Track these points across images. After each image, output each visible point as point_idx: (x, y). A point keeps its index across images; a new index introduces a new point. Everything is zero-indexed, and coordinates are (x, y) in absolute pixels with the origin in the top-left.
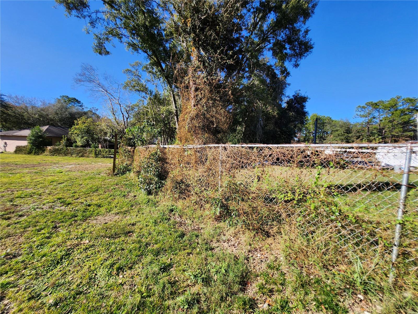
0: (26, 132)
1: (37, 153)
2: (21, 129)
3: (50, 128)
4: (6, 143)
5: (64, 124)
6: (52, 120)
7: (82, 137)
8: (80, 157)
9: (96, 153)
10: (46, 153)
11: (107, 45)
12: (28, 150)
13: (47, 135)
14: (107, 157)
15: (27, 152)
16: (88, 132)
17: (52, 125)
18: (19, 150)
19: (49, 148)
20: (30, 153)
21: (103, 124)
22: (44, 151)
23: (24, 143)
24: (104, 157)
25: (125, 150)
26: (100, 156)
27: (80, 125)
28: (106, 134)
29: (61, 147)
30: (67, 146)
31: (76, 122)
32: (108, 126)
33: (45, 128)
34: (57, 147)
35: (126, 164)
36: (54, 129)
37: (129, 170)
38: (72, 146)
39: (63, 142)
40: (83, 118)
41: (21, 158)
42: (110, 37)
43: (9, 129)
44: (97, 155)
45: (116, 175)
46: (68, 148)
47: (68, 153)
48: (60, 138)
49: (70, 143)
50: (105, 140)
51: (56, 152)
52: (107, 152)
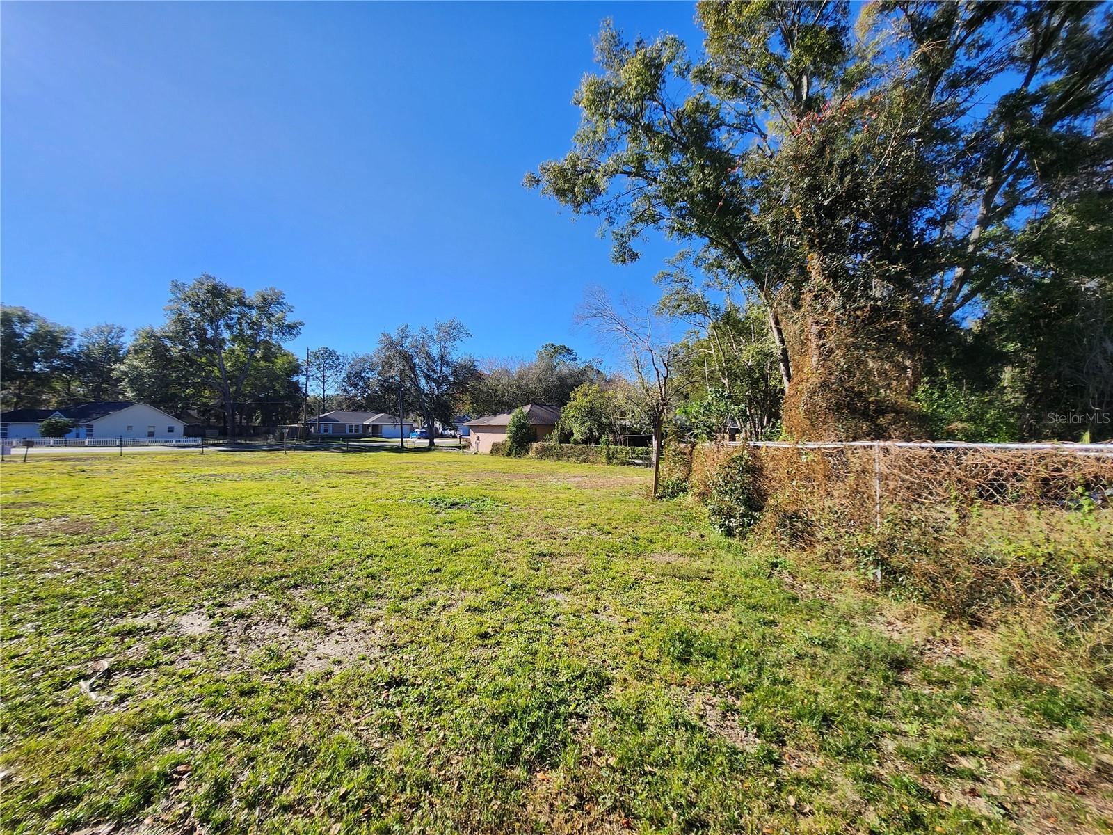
0: (504, 419)
1: (518, 455)
2: (495, 413)
3: (534, 409)
4: (478, 438)
5: (551, 398)
6: (533, 393)
7: (583, 423)
8: (581, 462)
9: (608, 454)
10: (531, 454)
11: (634, 244)
12: (507, 449)
13: (531, 422)
14: (628, 464)
15: (505, 453)
16: (592, 413)
17: (534, 403)
18: (496, 449)
19: (535, 445)
20: (509, 454)
21: (620, 395)
22: (527, 451)
23: (502, 438)
24: (622, 463)
25: (674, 451)
26: (615, 461)
27: (579, 399)
28: (624, 414)
29: (552, 443)
30: (560, 442)
31: (572, 394)
32: (628, 398)
33: (527, 409)
34: (546, 444)
35: (678, 479)
36: (539, 411)
37: (684, 491)
38: (569, 442)
39: (556, 434)
40: (584, 387)
41: (502, 463)
42: (640, 226)
43: (481, 414)
44: (610, 459)
45: (660, 497)
46: (563, 445)
47: (562, 456)
48: (551, 427)
49: (566, 437)
50: (623, 428)
51: (545, 453)
52: (627, 453)
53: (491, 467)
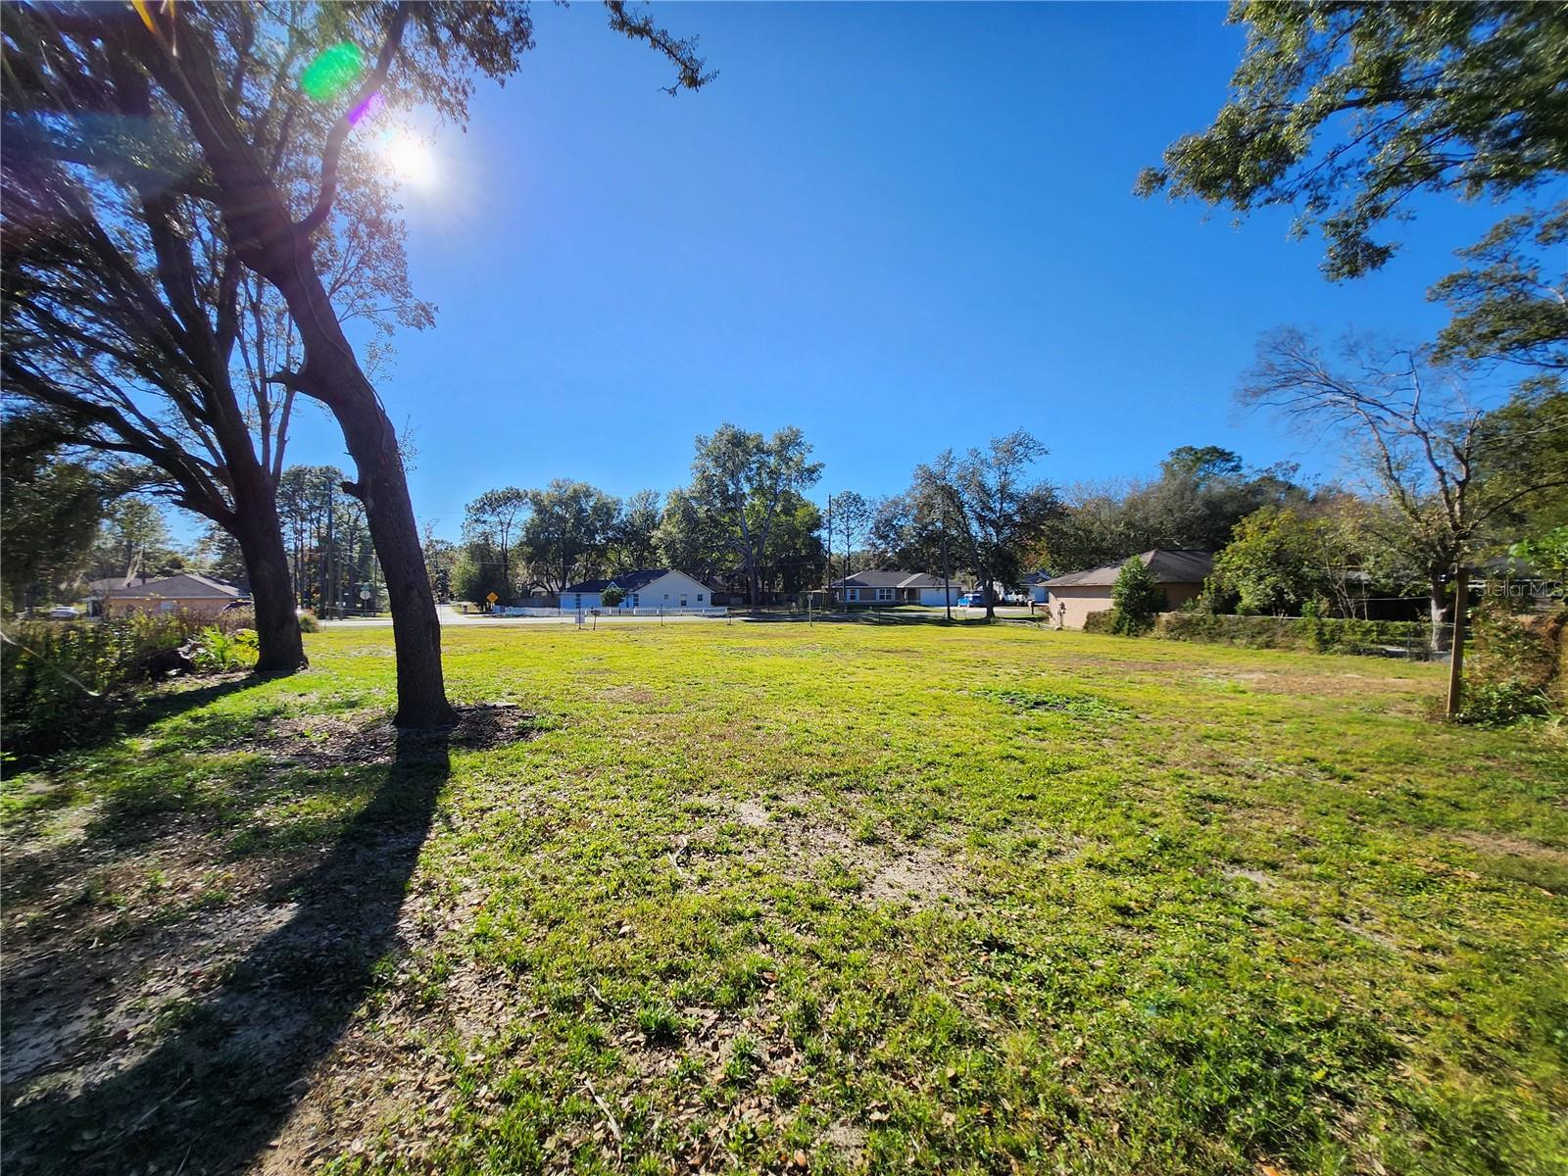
0: (1107, 575)
1: (1133, 632)
2: (1090, 567)
3: (1158, 557)
4: (1063, 606)
5: (1191, 538)
6: (1157, 532)
7: (1261, 578)
8: (1260, 647)
9: (1320, 634)
10: (1157, 632)
11: (1378, 234)
12: (1113, 623)
13: (1156, 579)
14: (1369, 653)
15: (1111, 629)
16: (1279, 559)
17: (1159, 547)
18: (1093, 623)
19: (1165, 616)
20: (1116, 631)
21: (1346, 525)
22: (1150, 626)
23: (1104, 605)
24: (1356, 651)
25: (1505, 629)
26: (1338, 647)
27: (1251, 537)
28: (1355, 560)
29: (1198, 614)
30: (1216, 611)
31: (1236, 529)
32: (1366, 528)
33: (1147, 558)
34: (1187, 616)
35: (1517, 686)
36: (1169, 560)
37: (1538, 712)
38: (1234, 612)
39: (1205, 599)
40: (1262, 515)
41: (1104, 644)
42: (1391, 194)
43: (1066, 569)
44: (1324, 643)
45: (1466, 721)
46: (1221, 617)
47: (1220, 635)
48: (1198, 587)
49: (1228, 603)
50: (1354, 586)
51: (1186, 630)
52: (1369, 632)
53: (1089, 650)
